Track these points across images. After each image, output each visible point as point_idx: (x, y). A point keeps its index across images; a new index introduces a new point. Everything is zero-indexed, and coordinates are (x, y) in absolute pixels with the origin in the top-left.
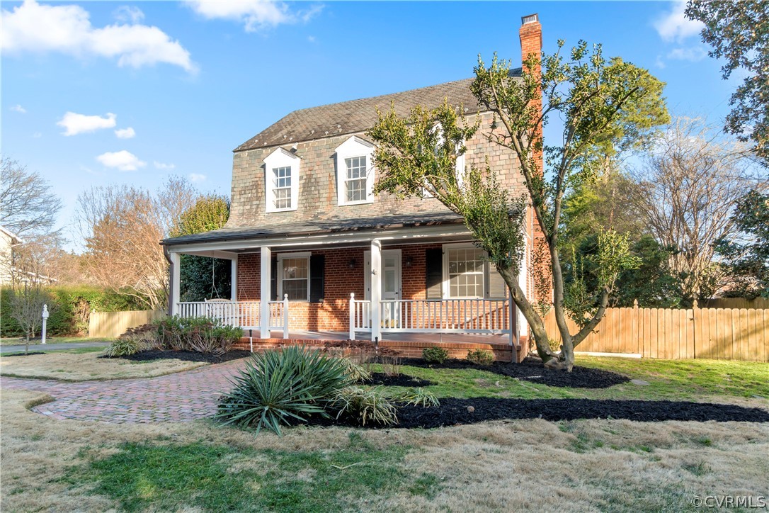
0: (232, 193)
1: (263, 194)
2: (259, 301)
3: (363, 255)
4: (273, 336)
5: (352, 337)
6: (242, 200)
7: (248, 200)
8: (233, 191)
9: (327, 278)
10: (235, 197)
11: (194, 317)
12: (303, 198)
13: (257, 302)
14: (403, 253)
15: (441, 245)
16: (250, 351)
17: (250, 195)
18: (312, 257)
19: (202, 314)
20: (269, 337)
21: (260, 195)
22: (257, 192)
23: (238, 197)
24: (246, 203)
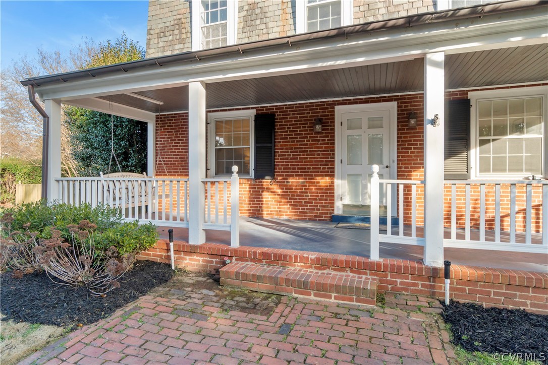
0: (148, 37)
1: (189, 34)
2: (186, 178)
3: (334, 111)
4: (210, 236)
5: (375, 256)
6: (161, 44)
7: (169, 44)
8: (149, 34)
9: (279, 145)
10: (152, 42)
11: (77, 205)
12: (244, 35)
13: (182, 179)
14: (398, 107)
15: (466, 93)
16: (170, 266)
17: (170, 38)
18: (258, 118)
19: (88, 200)
20: (204, 241)
21: (184, 36)
22: (181, 33)
23: (156, 41)
24: (166, 48)
